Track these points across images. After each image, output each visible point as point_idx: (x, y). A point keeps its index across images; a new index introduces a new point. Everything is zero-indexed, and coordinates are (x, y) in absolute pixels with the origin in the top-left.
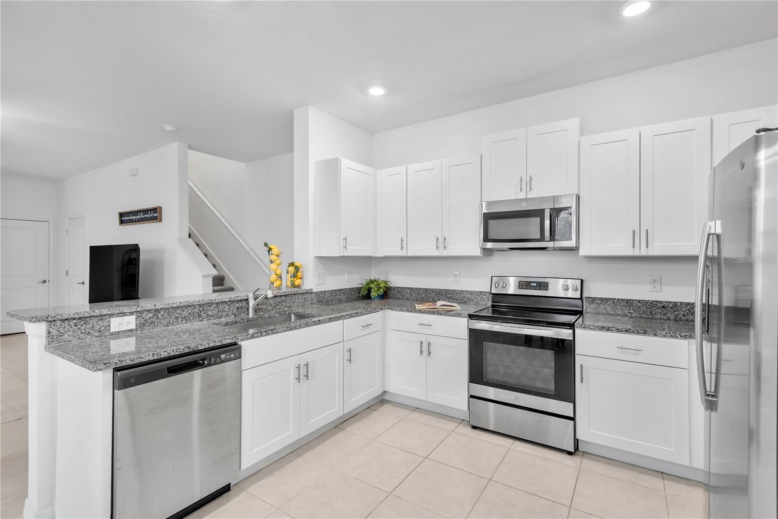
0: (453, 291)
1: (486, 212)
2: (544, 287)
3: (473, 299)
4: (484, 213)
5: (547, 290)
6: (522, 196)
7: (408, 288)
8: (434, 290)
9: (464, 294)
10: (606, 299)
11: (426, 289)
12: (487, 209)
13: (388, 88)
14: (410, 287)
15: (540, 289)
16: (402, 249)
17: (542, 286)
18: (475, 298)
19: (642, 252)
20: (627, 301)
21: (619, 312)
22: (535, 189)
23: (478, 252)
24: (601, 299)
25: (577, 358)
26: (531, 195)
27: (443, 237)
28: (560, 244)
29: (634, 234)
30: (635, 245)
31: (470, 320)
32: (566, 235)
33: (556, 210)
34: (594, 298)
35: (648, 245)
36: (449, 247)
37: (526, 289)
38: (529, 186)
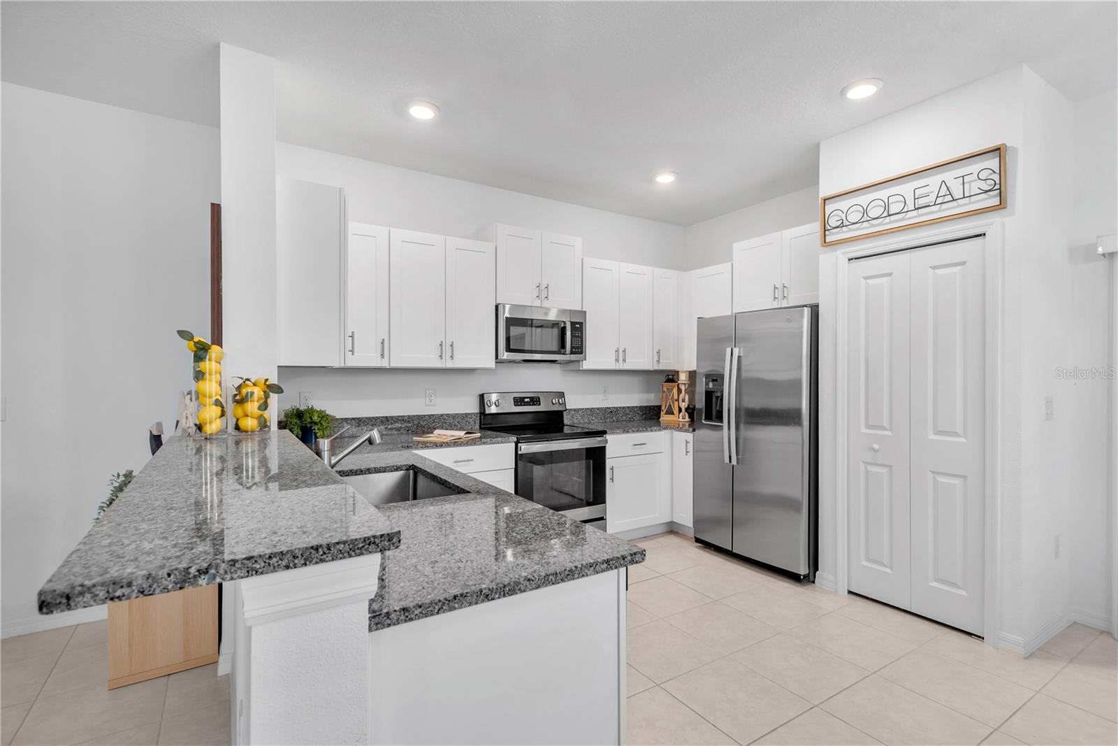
0: (429, 416)
1: (508, 316)
2: (537, 402)
3: (457, 424)
4: (506, 318)
5: (540, 405)
8: (400, 418)
9: (444, 419)
10: (578, 409)
11: (386, 417)
12: (510, 313)
13: (440, 111)
15: (534, 405)
16: (383, 357)
17: (535, 401)
18: (459, 422)
19: (621, 366)
20: (591, 410)
21: (586, 420)
22: (550, 298)
23: (491, 363)
24: (575, 410)
25: (608, 462)
26: (546, 304)
27: (449, 343)
28: (574, 357)
29: (617, 351)
30: (617, 360)
31: (519, 445)
32: (579, 349)
33: (573, 324)
34: (570, 410)
35: (624, 360)
36: (455, 356)
37: (521, 405)
38: (544, 295)
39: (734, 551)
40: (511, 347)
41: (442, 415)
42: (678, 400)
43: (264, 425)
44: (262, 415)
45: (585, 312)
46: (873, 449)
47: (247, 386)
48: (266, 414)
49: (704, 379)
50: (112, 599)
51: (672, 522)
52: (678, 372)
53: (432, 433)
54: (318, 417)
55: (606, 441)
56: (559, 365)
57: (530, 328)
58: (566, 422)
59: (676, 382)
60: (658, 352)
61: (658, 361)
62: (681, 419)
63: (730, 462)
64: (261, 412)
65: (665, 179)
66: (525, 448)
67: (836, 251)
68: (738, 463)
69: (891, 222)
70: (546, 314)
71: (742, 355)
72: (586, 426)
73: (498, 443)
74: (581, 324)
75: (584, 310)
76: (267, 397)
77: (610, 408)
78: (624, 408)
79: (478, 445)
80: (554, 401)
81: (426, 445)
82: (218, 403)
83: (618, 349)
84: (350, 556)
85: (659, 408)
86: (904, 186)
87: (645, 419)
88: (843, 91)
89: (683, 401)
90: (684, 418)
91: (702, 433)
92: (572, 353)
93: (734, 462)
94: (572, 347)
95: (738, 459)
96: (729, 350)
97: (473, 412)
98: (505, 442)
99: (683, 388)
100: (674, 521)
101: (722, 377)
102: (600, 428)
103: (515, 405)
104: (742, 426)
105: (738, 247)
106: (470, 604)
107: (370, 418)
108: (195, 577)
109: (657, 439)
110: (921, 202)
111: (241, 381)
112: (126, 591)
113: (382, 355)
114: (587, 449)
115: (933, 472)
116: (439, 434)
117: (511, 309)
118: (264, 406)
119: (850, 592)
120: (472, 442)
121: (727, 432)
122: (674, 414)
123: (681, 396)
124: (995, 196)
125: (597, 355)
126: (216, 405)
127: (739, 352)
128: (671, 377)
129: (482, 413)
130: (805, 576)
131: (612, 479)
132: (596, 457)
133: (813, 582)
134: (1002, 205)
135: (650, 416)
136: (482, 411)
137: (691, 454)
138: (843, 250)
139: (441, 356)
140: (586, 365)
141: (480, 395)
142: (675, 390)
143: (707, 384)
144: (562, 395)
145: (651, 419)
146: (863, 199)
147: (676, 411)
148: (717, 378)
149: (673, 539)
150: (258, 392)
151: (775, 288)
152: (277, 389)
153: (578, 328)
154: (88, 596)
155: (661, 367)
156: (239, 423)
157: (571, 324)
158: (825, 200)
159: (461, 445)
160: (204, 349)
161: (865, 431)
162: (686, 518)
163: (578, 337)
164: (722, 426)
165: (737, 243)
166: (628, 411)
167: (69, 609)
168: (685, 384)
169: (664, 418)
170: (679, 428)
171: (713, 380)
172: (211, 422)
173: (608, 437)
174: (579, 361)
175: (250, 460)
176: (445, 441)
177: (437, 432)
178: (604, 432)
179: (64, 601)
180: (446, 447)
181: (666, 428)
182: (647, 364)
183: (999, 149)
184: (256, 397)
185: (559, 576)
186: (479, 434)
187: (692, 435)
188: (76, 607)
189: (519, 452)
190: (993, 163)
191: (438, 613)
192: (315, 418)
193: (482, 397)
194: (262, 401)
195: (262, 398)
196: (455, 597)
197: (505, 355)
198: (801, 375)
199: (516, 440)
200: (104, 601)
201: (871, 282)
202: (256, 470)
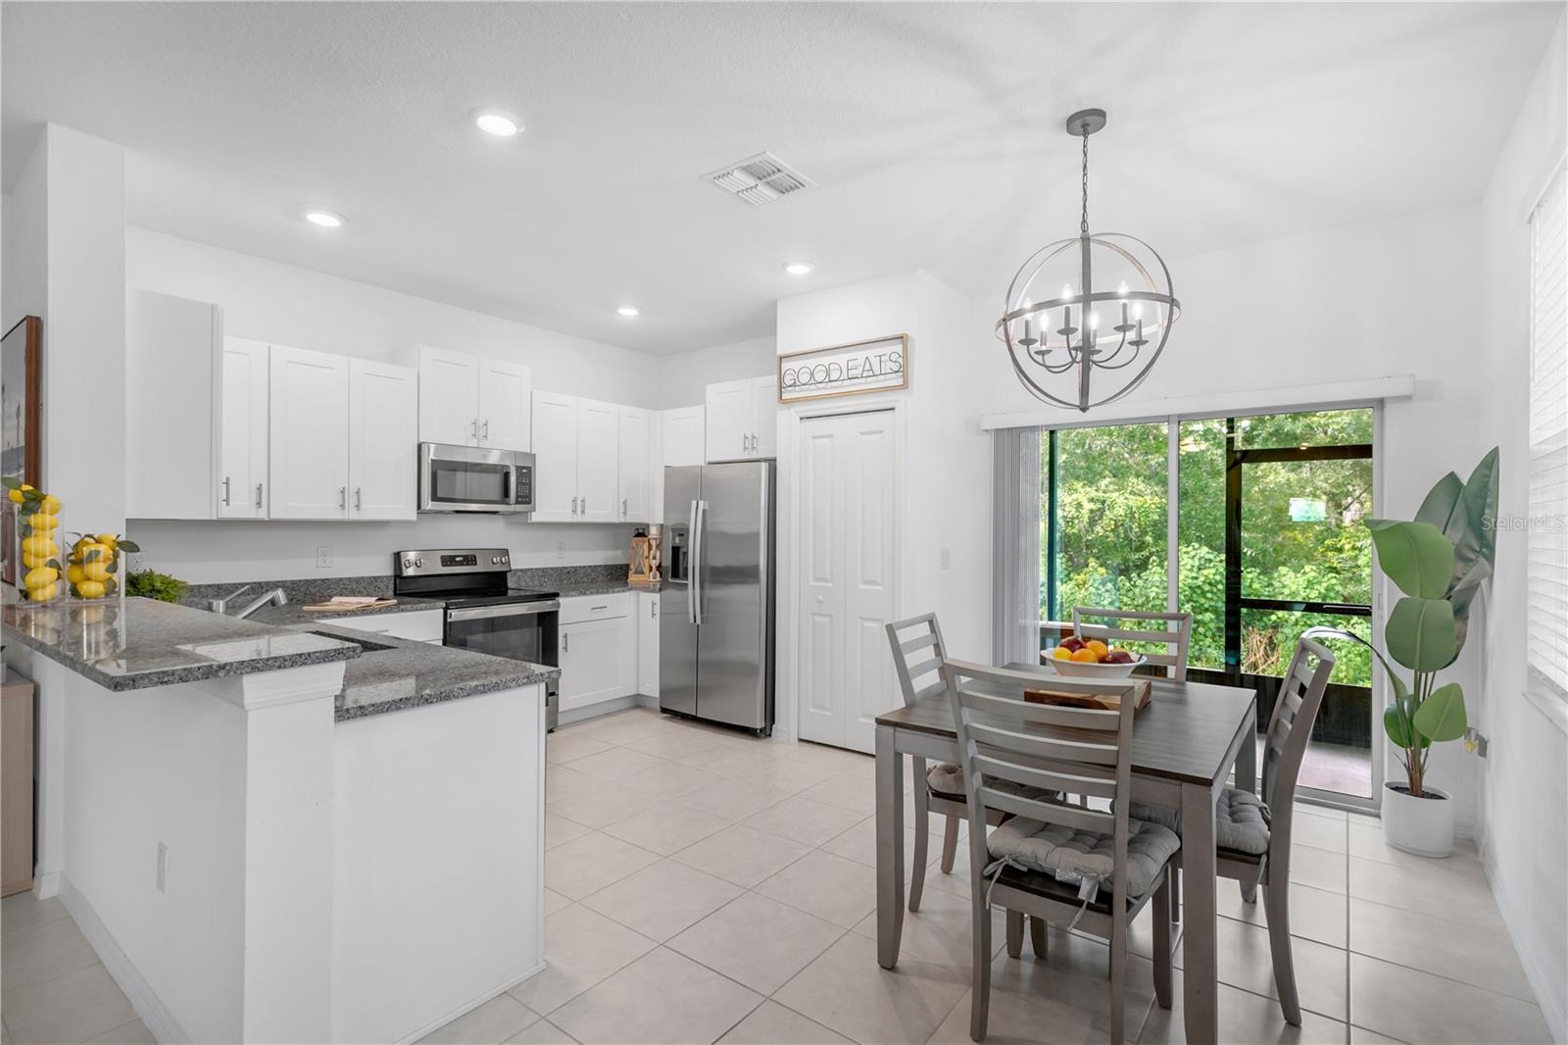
0: (323, 580)
1: (434, 458)
2: (472, 561)
3: (362, 590)
4: (432, 460)
5: (476, 564)
6: (473, 443)
7: (210, 586)
8: (279, 584)
9: (344, 584)
10: (526, 569)
11: (260, 583)
12: (435, 455)
14: (216, 583)
15: (468, 564)
16: (260, 507)
17: (470, 560)
18: (364, 588)
19: (579, 518)
20: (543, 570)
21: (536, 583)
22: (489, 437)
23: (412, 514)
24: (521, 570)
25: (560, 628)
26: (485, 444)
27: (353, 489)
28: (519, 508)
29: (575, 501)
30: (574, 511)
31: (449, 611)
32: (526, 498)
33: (519, 469)
34: (516, 570)
35: (583, 512)
36: (363, 506)
37: (451, 565)
38: (482, 433)
39: (698, 715)
40: (439, 495)
41: (341, 579)
42: (647, 557)
43: (111, 590)
44: (110, 578)
45: (535, 455)
46: (818, 600)
47: (88, 543)
48: (115, 577)
49: (671, 533)
50: (162, 683)
51: (639, 695)
52: (648, 525)
53: (329, 600)
54: (162, 583)
55: (559, 605)
56: (501, 517)
57: (464, 473)
58: (510, 584)
59: (646, 536)
60: (625, 503)
61: (625, 513)
62: (651, 579)
63: (695, 621)
64: (108, 575)
65: (628, 312)
66: (456, 615)
67: (789, 408)
68: (702, 622)
69: (832, 387)
70: (484, 457)
71: (707, 508)
72: (537, 588)
73: (421, 609)
74: (529, 469)
75: (533, 452)
76: (116, 555)
77: (566, 568)
78: (584, 567)
79: (396, 612)
80: (495, 560)
81: (324, 615)
82: (53, 564)
83: (576, 498)
84: (325, 661)
85: (628, 566)
86: (840, 356)
87: (611, 580)
88: (784, 266)
89: (654, 558)
90: (653, 578)
91: (670, 593)
92: (517, 502)
93: (699, 621)
94: (518, 496)
95: (702, 619)
96: (694, 502)
97: (384, 574)
98: (430, 609)
99: (653, 543)
100: (641, 693)
101: (688, 530)
102: (552, 590)
103: (443, 566)
104: (707, 585)
105: (712, 390)
106: (413, 705)
107: (234, 584)
108: (216, 671)
109: (621, 602)
110: (853, 373)
111: (78, 539)
112: (171, 678)
113: (259, 504)
114: (539, 614)
115: (861, 618)
116: (337, 602)
117: (436, 450)
118: (113, 568)
119: (801, 740)
120: (389, 610)
121: (693, 593)
122: (643, 573)
123: (652, 553)
124: (899, 377)
125: (550, 505)
126: (51, 567)
127: (705, 506)
128: (641, 531)
129: (398, 576)
130: (761, 730)
131: (566, 648)
132: (548, 623)
133: (770, 735)
134: (905, 386)
135: (617, 576)
136: (398, 573)
137: (658, 617)
138: (797, 409)
139: (342, 506)
140: (536, 517)
141: (395, 554)
142: (646, 546)
143: (674, 539)
144: (505, 552)
145: (618, 579)
146: (811, 362)
147: (646, 570)
148: (682, 532)
149: (638, 714)
150: (104, 550)
151: (746, 438)
152: (130, 547)
153: (526, 475)
154: (146, 680)
155: (629, 520)
156: (79, 587)
157: (517, 471)
158: (781, 358)
159: (371, 613)
160: (35, 499)
161: (813, 583)
162: (652, 688)
163: (525, 484)
164: (687, 584)
165: (711, 386)
166: (589, 571)
167: (134, 688)
168: (656, 539)
169: (633, 578)
170: (647, 589)
171: (680, 535)
172: (44, 587)
173: (561, 600)
174: (527, 513)
175: (93, 634)
176: (350, 608)
177: (335, 600)
178: (557, 595)
179: (131, 682)
180: (351, 615)
181: (632, 589)
182: (611, 516)
183: (902, 337)
184: (101, 557)
185: (486, 688)
186: (395, 601)
187: (658, 595)
188: (139, 687)
189: (449, 620)
190: (898, 348)
191: (387, 710)
192: (158, 585)
193: (397, 556)
194: (110, 562)
195: (109, 559)
196: (401, 700)
197: (429, 504)
198: (759, 529)
199: (444, 605)
200: (156, 685)
201: (818, 441)
202: (102, 645)
